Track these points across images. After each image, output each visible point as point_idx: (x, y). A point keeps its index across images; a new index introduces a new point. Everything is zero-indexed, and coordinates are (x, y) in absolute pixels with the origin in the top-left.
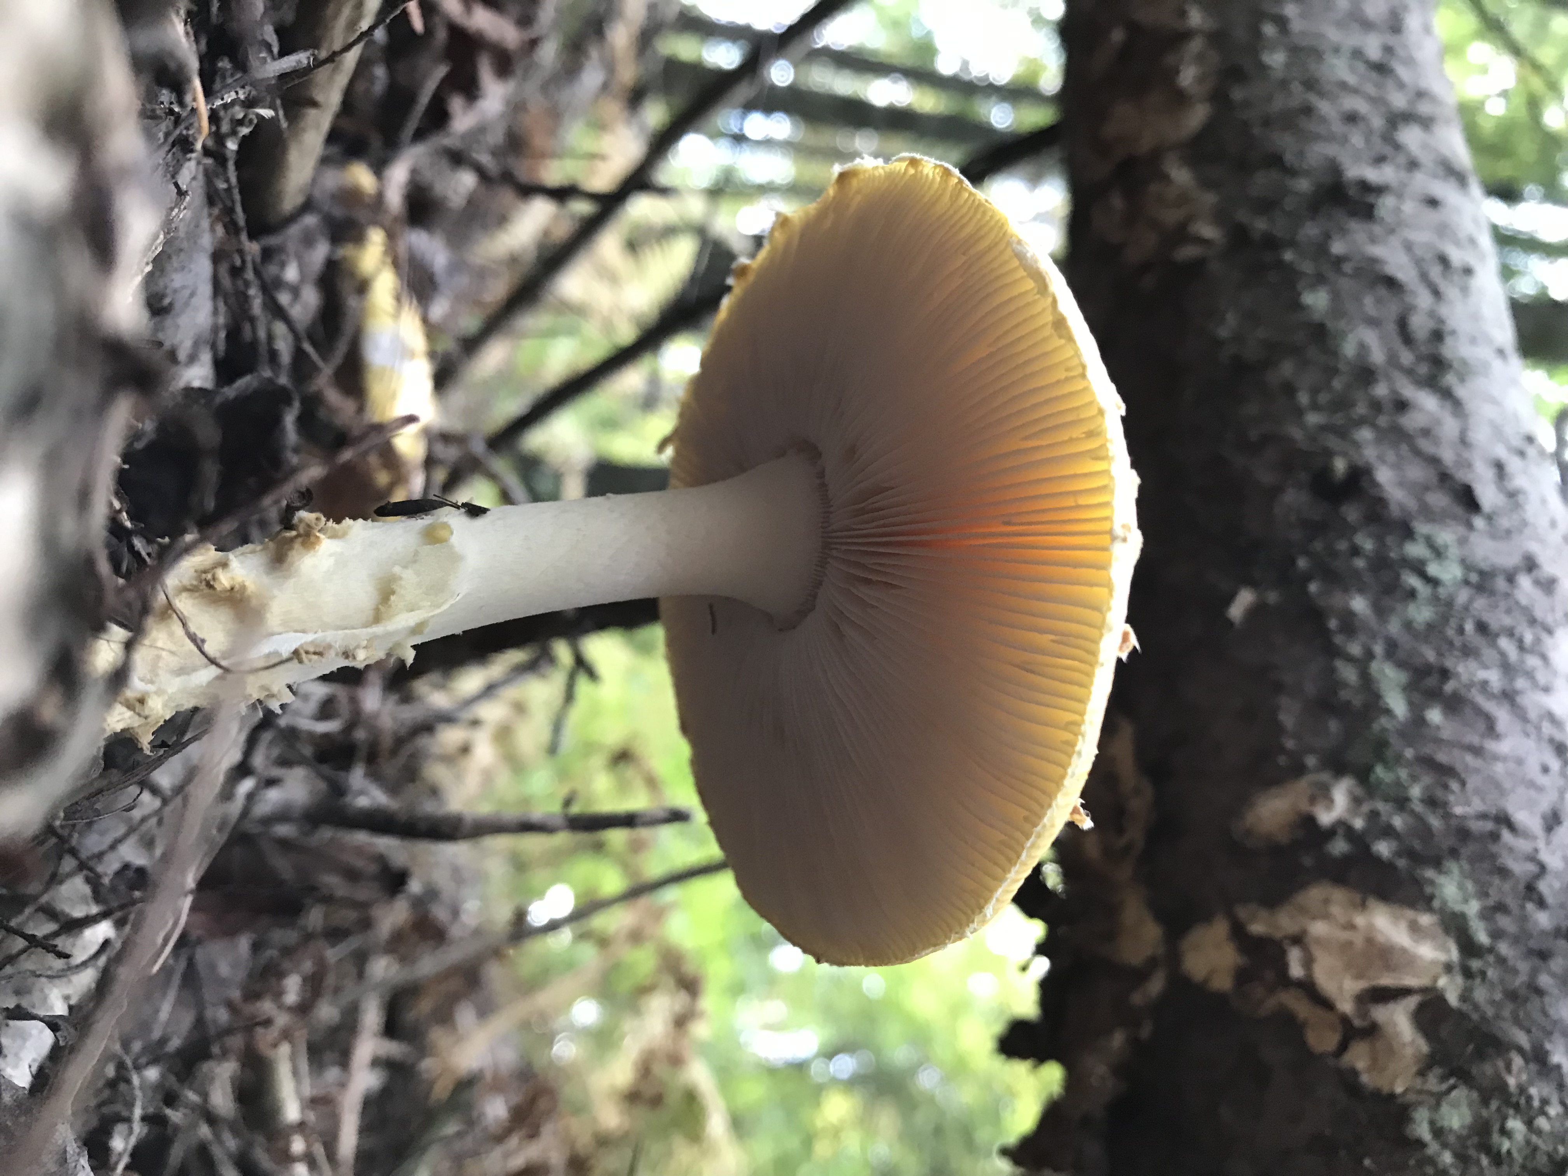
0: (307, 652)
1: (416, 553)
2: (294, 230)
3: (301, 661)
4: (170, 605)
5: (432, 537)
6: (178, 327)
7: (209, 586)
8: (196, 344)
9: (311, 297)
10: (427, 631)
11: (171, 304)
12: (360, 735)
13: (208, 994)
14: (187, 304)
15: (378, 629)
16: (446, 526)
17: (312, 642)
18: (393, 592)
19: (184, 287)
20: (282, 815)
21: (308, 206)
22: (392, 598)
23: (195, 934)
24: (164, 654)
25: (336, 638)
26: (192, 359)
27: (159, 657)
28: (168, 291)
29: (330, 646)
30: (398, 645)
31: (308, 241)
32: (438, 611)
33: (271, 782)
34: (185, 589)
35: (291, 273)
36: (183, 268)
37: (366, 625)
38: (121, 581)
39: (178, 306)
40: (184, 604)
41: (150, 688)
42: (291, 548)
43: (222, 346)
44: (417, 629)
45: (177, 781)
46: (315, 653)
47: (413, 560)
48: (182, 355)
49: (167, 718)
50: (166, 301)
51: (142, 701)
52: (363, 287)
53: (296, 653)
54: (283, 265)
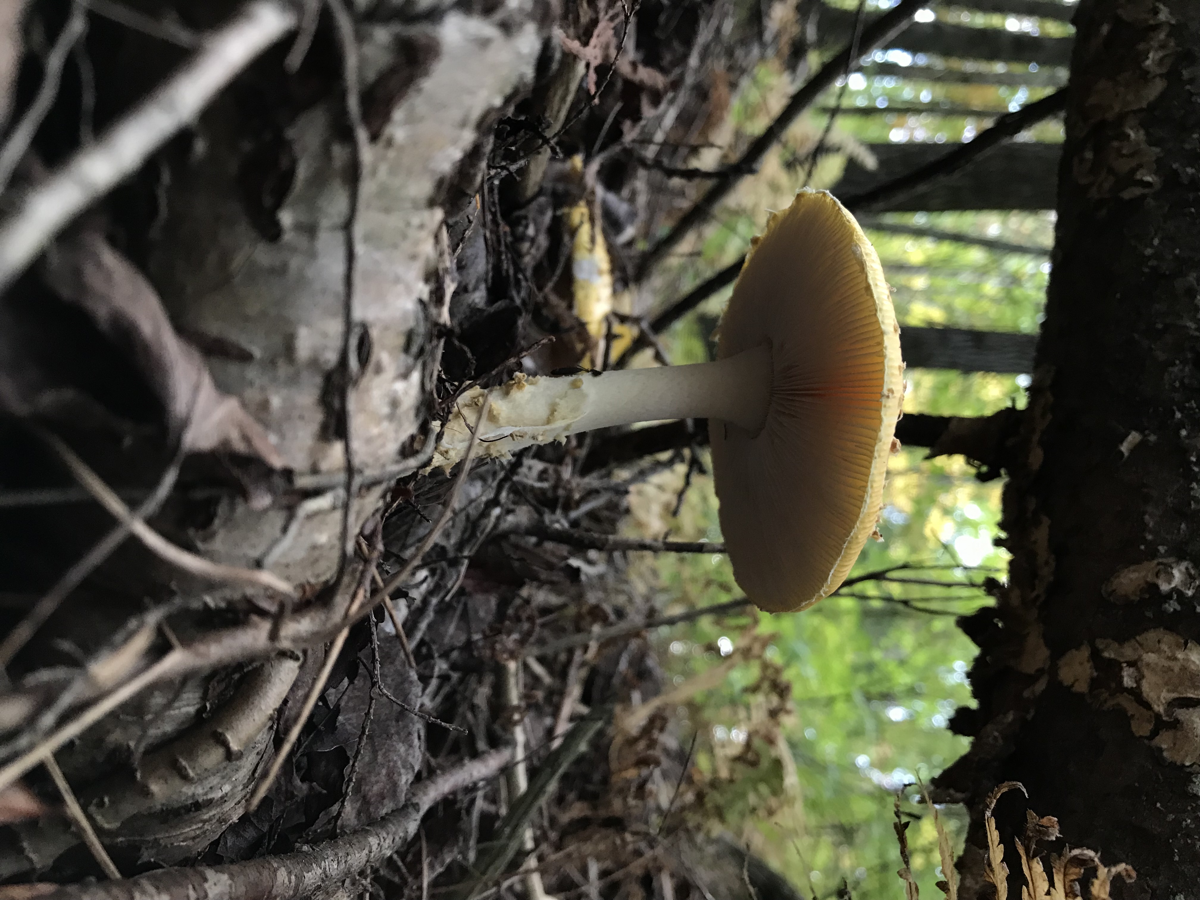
0: (516, 436)
1: (566, 393)
2: (534, 206)
3: (513, 439)
4: (459, 412)
5: (575, 386)
6: (468, 274)
7: (476, 405)
8: (478, 282)
9: (543, 241)
10: (571, 429)
11: (466, 264)
12: (561, 492)
13: (474, 626)
14: (473, 263)
15: (547, 427)
16: (581, 380)
17: (518, 431)
18: (556, 411)
19: (472, 255)
20: (515, 530)
21: (541, 192)
22: (555, 413)
23: (468, 589)
24: (457, 433)
25: (529, 430)
26: (476, 288)
27: (454, 434)
28: (465, 258)
29: (526, 433)
30: (558, 435)
31: (541, 211)
32: (575, 420)
33: (509, 512)
34: (466, 405)
35: (531, 231)
36: (471, 246)
37: (543, 425)
38: (440, 400)
39: (469, 264)
40: (465, 412)
41: (451, 447)
42: (512, 389)
43: (490, 281)
44: (567, 428)
45: (462, 506)
46: (520, 436)
47: (565, 395)
48: (470, 287)
49: (457, 462)
50: (464, 263)
51: (447, 452)
52: (573, 232)
53: (511, 435)
54: (526, 227)
